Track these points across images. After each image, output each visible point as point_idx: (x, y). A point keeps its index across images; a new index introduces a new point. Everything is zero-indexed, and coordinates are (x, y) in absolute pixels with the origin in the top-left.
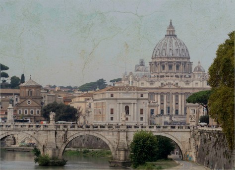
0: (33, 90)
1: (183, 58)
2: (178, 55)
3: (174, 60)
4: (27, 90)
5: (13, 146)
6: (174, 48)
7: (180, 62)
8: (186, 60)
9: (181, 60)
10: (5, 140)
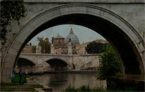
0: (61, 41)
1: (77, 41)
2: (75, 40)
3: (74, 42)
4: (58, 41)
5: (74, 70)
6: (74, 37)
7: (76, 43)
8: (78, 42)
9: (76, 42)
10: (68, 67)
